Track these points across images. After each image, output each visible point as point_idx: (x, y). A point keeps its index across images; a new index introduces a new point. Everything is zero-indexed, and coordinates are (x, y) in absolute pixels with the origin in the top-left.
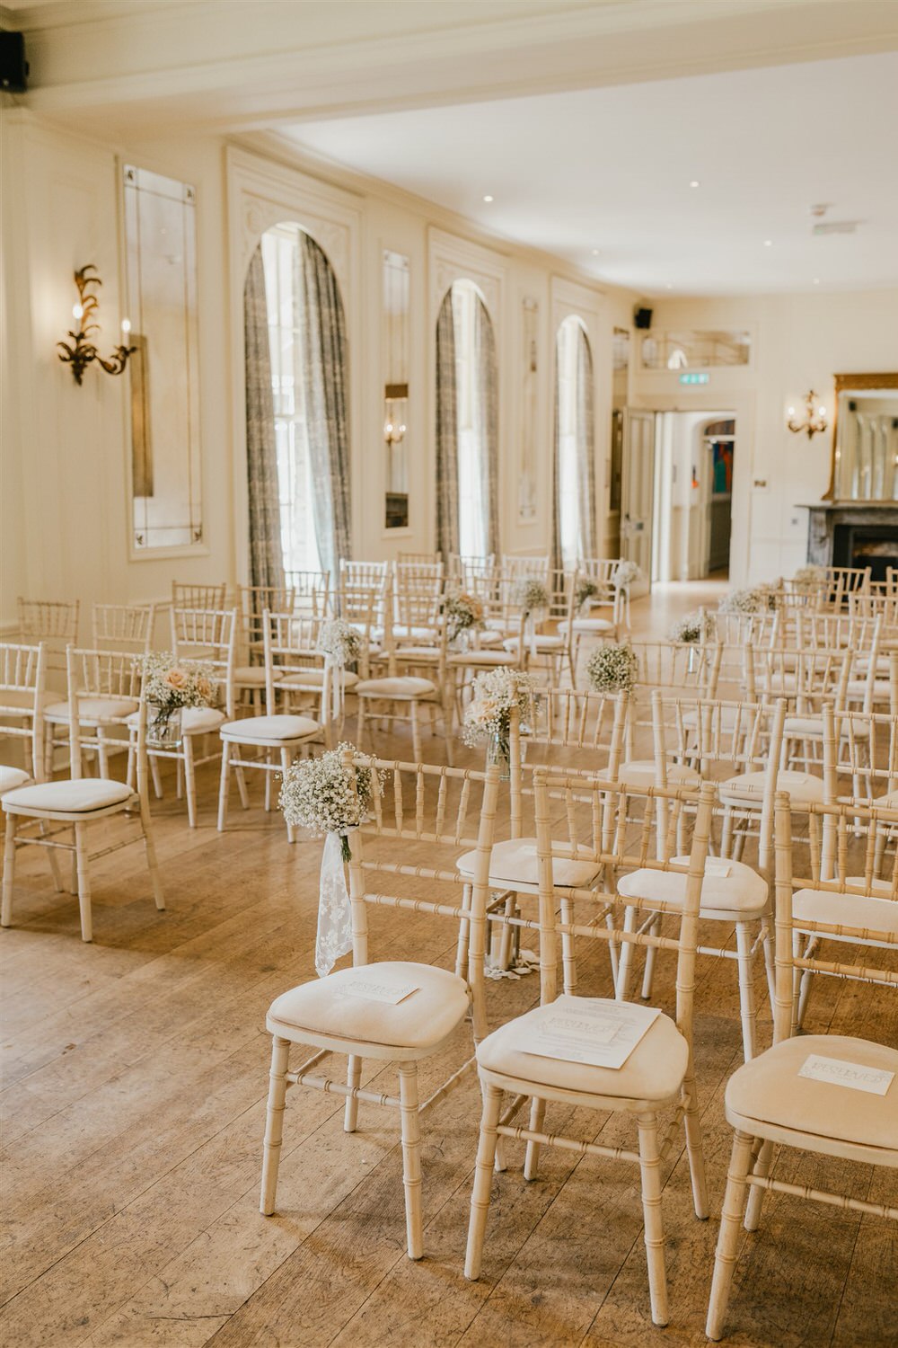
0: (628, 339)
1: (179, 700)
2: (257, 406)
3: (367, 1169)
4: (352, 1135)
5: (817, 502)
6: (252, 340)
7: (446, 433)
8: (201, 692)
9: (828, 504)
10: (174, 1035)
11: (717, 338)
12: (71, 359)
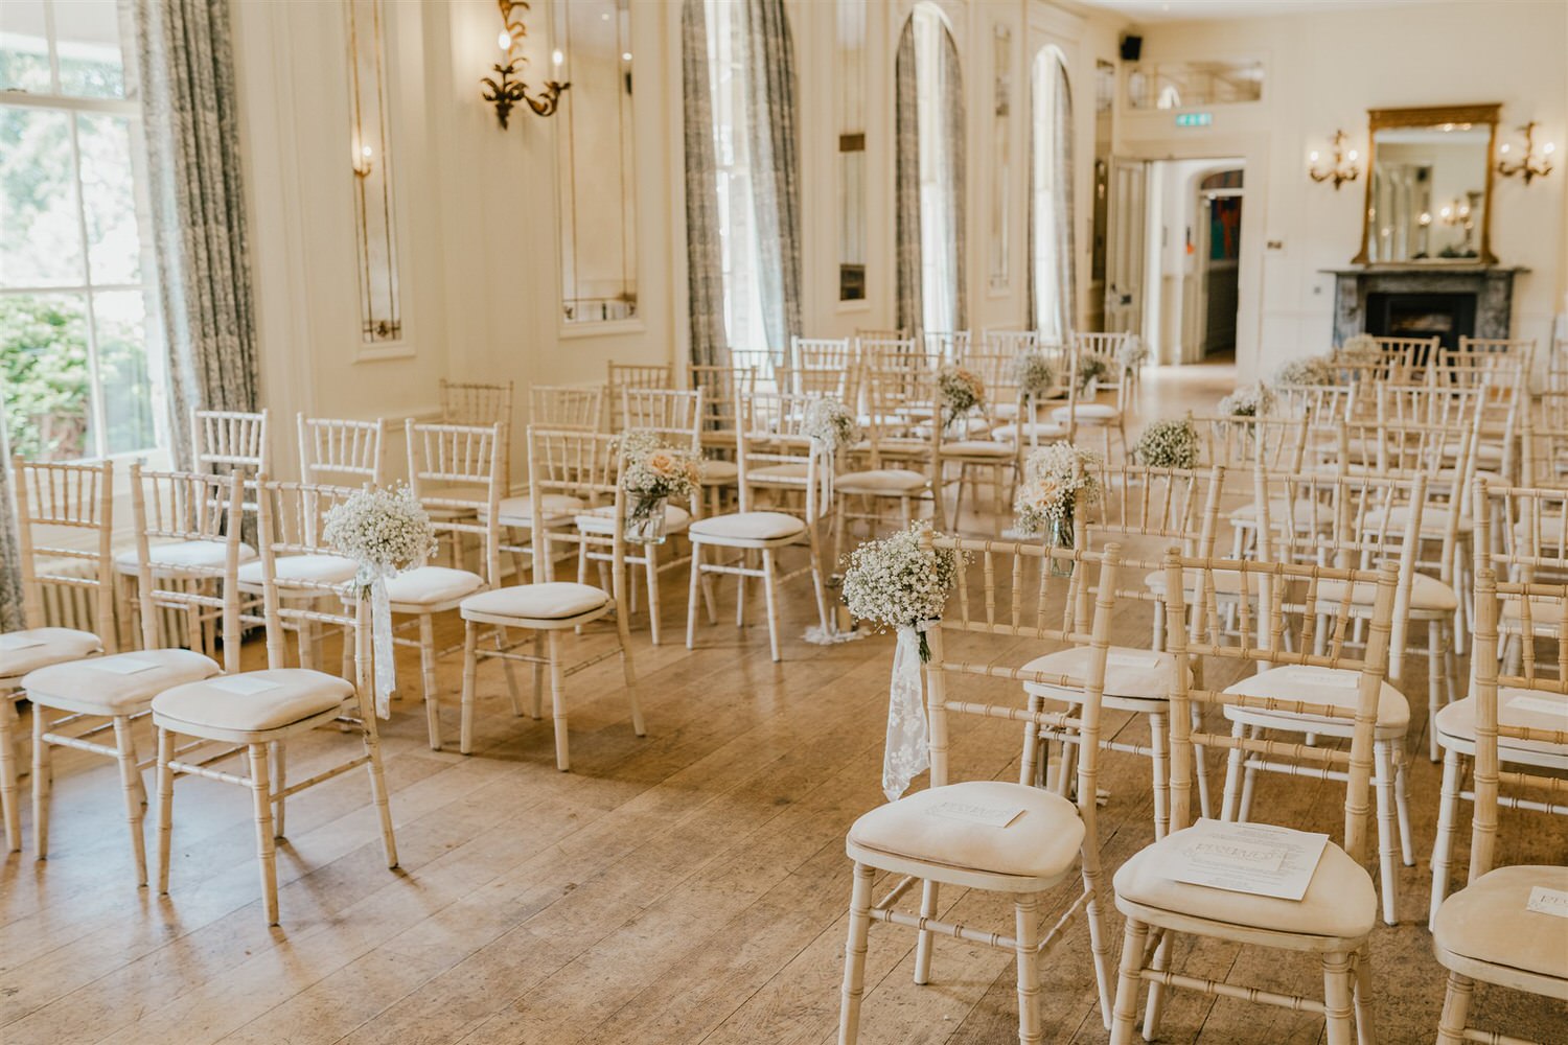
0: (1112, 73)
1: (664, 487)
2: (696, 157)
3: (951, 1026)
4: (926, 988)
5: (1345, 266)
6: (691, 77)
7: (908, 187)
8: (690, 478)
9: (1359, 268)
10: (689, 874)
11: (1215, 71)
12: (497, 98)
